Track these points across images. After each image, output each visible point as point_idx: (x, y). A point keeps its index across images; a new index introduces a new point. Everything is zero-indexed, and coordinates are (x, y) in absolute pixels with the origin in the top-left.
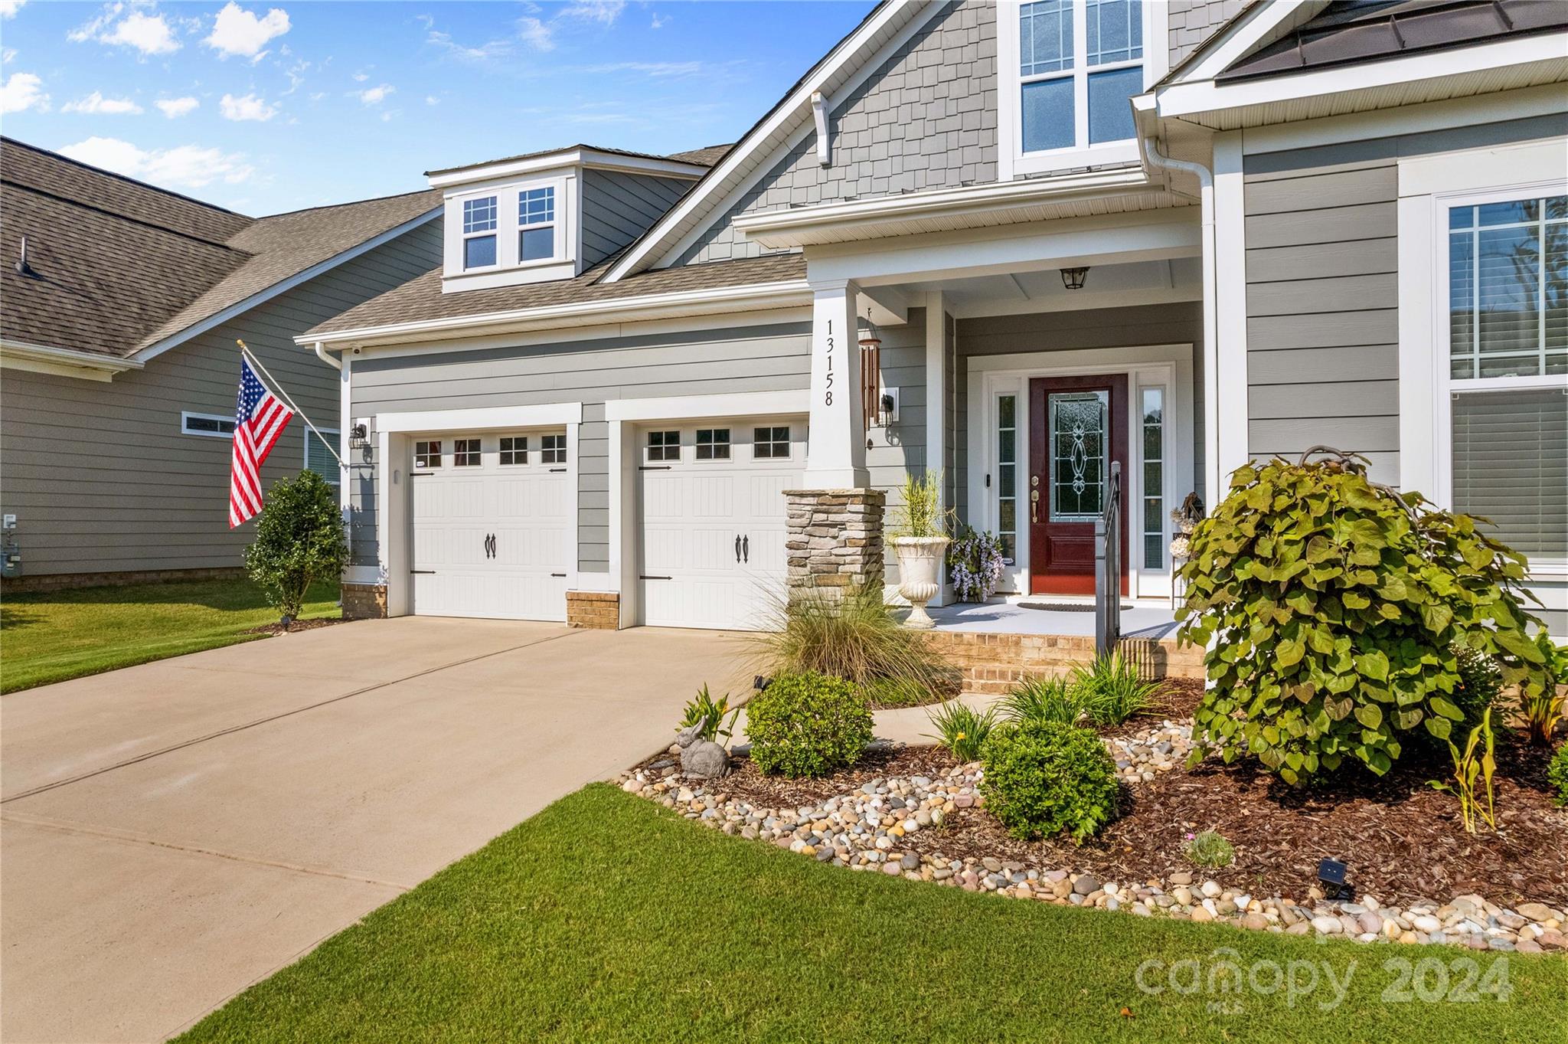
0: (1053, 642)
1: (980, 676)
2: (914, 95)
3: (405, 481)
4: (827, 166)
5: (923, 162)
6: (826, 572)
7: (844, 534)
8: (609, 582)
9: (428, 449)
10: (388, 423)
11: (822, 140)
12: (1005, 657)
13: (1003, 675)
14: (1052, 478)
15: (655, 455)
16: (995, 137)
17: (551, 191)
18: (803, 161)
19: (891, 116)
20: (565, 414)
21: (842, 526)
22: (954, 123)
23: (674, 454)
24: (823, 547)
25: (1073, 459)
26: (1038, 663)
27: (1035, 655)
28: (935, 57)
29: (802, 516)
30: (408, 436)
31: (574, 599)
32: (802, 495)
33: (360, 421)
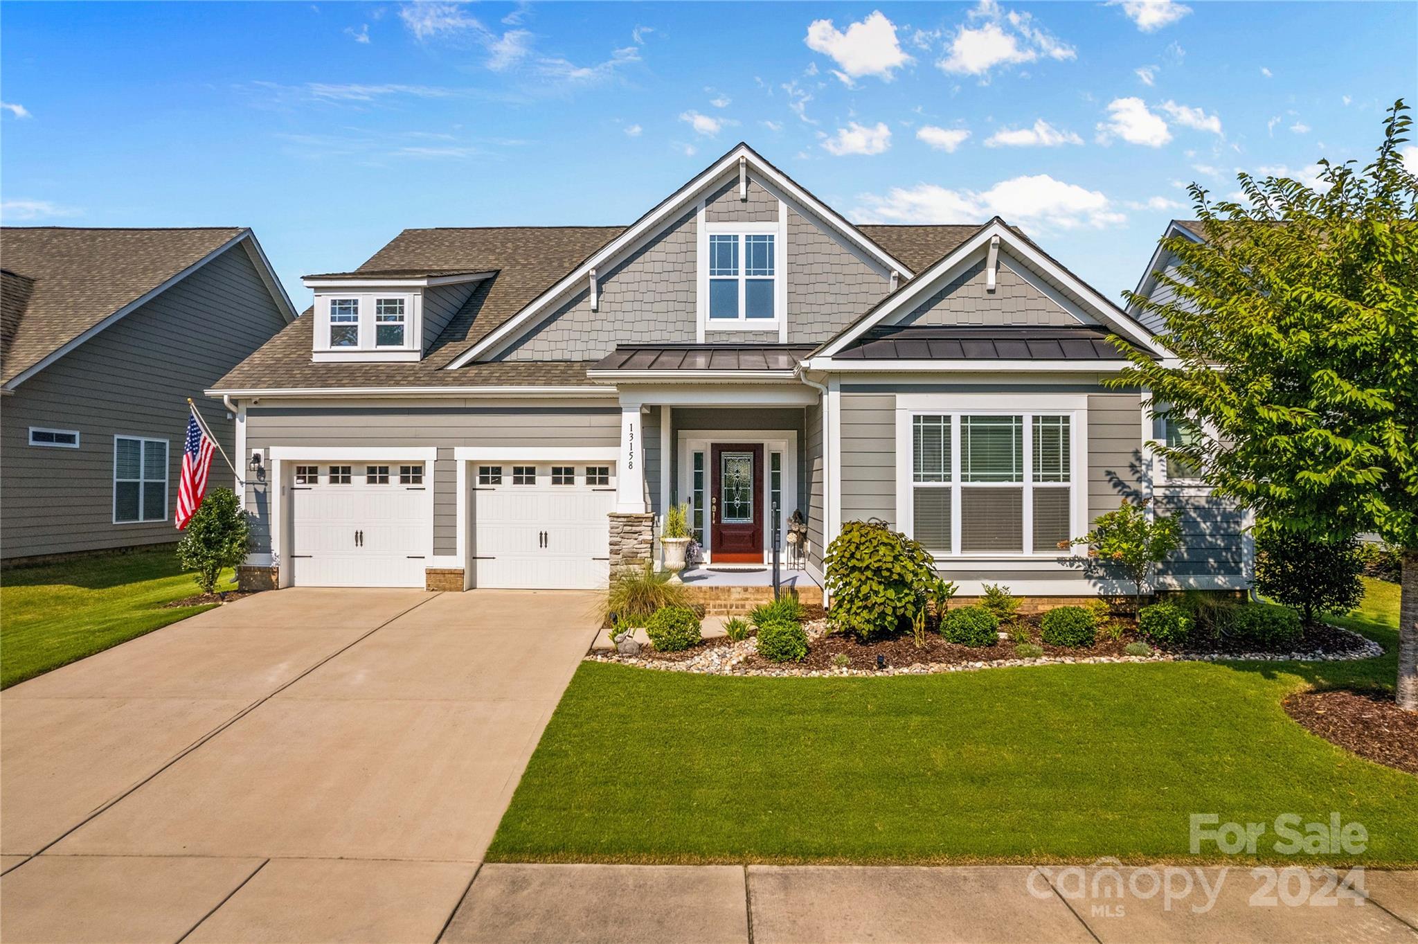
0: (746, 590)
1: (714, 607)
2: (648, 277)
3: (289, 493)
4: (595, 311)
5: (654, 316)
6: (631, 558)
7: (641, 538)
8: (457, 562)
9: (308, 472)
10: (278, 454)
11: (593, 296)
12: (722, 598)
13: (725, 606)
14: (723, 499)
15: (484, 481)
16: (695, 307)
17: (402, 302)
18: (580, 306)
19: (635, 287)
20: (427, 455)
21: (639, 533)
22: (672, 296)
23: (498, 481)
24: (629, 545)
25: (734, 488)
26: (739, 600)
27: (738, 596)
28: (662, 256)
29: (618, 528)
30: (291, 463)
31: (431, 573)
32: (618, 517)
33: (255, 451)
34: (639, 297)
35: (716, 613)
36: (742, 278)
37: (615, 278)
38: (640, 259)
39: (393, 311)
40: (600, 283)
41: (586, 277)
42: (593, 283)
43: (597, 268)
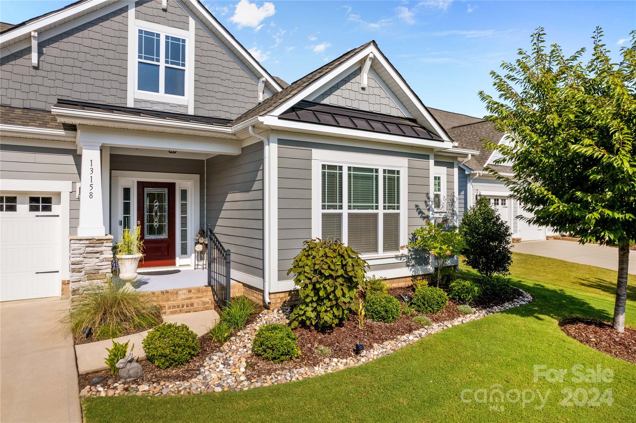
1: (169, 308)
4: (36, 68)
6: (92, 274)
7: (102, 257)
11: (34, 55)
14: (145, 221)
21: (101, 253)
22: (107, 68)
24: (91, 263)
25: (154, 214)
26: (185, 299)
27: (184, 297)
28: (98, 36)
29: (80, 249)
32: (80, 240)
34: (78, 64)
35: (171, 312)
36: (162, 65)
37: (56, 45)
38: (80, 34)
40: (41, 46)
41: (28, 37)
42: (34, 44)
43: (40, 32)
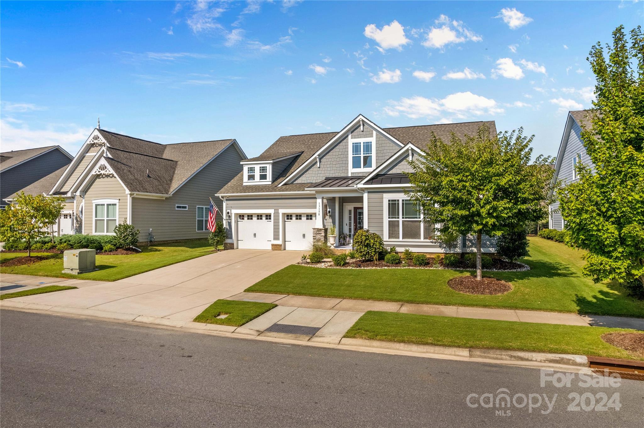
2: (334, 157)
3: (237, 222)
4: (319, 168)
5: (336, 169)
6: (319, 240)
7: (321, 235)
8: (280, 242)
9: (242, 216)
10: (234, 211)
11: (318, 163)
14: (358, 224)
15: (288, 219)
16: (348, 165)
17: (266, 167)
18: (315, 166)
19: (330, 160)
20: (271, 211)
22: (341, 162)
23: (291, 219)
24: (318, 237)
28: (338, 150)
29: (315, 232)
30: (237, 214)
31: (273, 245)
32: (315, 229)
33: (228, 211)
34: (332, 163)
36: (362, 156)
37: (325, 158)
38: (332, 151)
39: (264, 170)
40: (320, 159)
41: (316, 158)
42: (318, 160)
43: (319, 155)
